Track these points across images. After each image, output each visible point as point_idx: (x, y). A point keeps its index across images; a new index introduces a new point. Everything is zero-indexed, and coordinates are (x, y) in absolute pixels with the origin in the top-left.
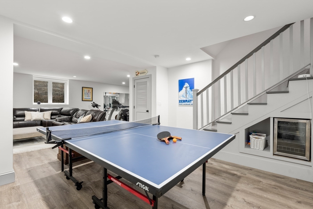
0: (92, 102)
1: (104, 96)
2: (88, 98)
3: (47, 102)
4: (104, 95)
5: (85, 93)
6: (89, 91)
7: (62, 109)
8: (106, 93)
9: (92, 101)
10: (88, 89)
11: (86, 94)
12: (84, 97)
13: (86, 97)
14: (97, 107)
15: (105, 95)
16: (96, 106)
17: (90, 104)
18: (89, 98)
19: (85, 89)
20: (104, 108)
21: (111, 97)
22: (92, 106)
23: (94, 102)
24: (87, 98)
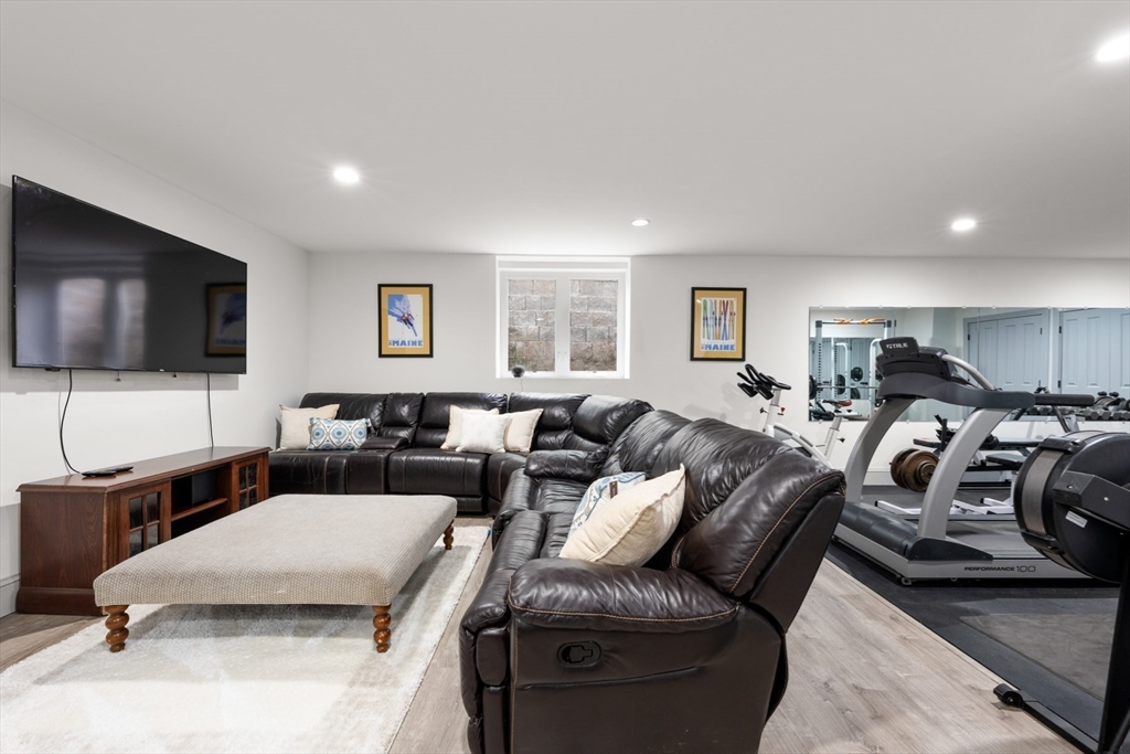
0: (741, 367)
1: (812, 342)
2: (719, 343)
3: (551, 368)
4: (813, 335)
5: (706, 319)
6: (725, 305)
7: (583, 399)
8: (819, 324)
9: (743, 359)
10: (719, 298)
11: (711, 322)
12: (703, 341)
13: (713, 342)
14: (769, 396)
15: (818, 333)
16: (761, 386)
17: (731, 373)
18: (726, 342)
19: (708, 299)
20: (812, 395)
21: (844, 344)
22: (742, 386)
23: (749, 368)
24: (716, 347)
